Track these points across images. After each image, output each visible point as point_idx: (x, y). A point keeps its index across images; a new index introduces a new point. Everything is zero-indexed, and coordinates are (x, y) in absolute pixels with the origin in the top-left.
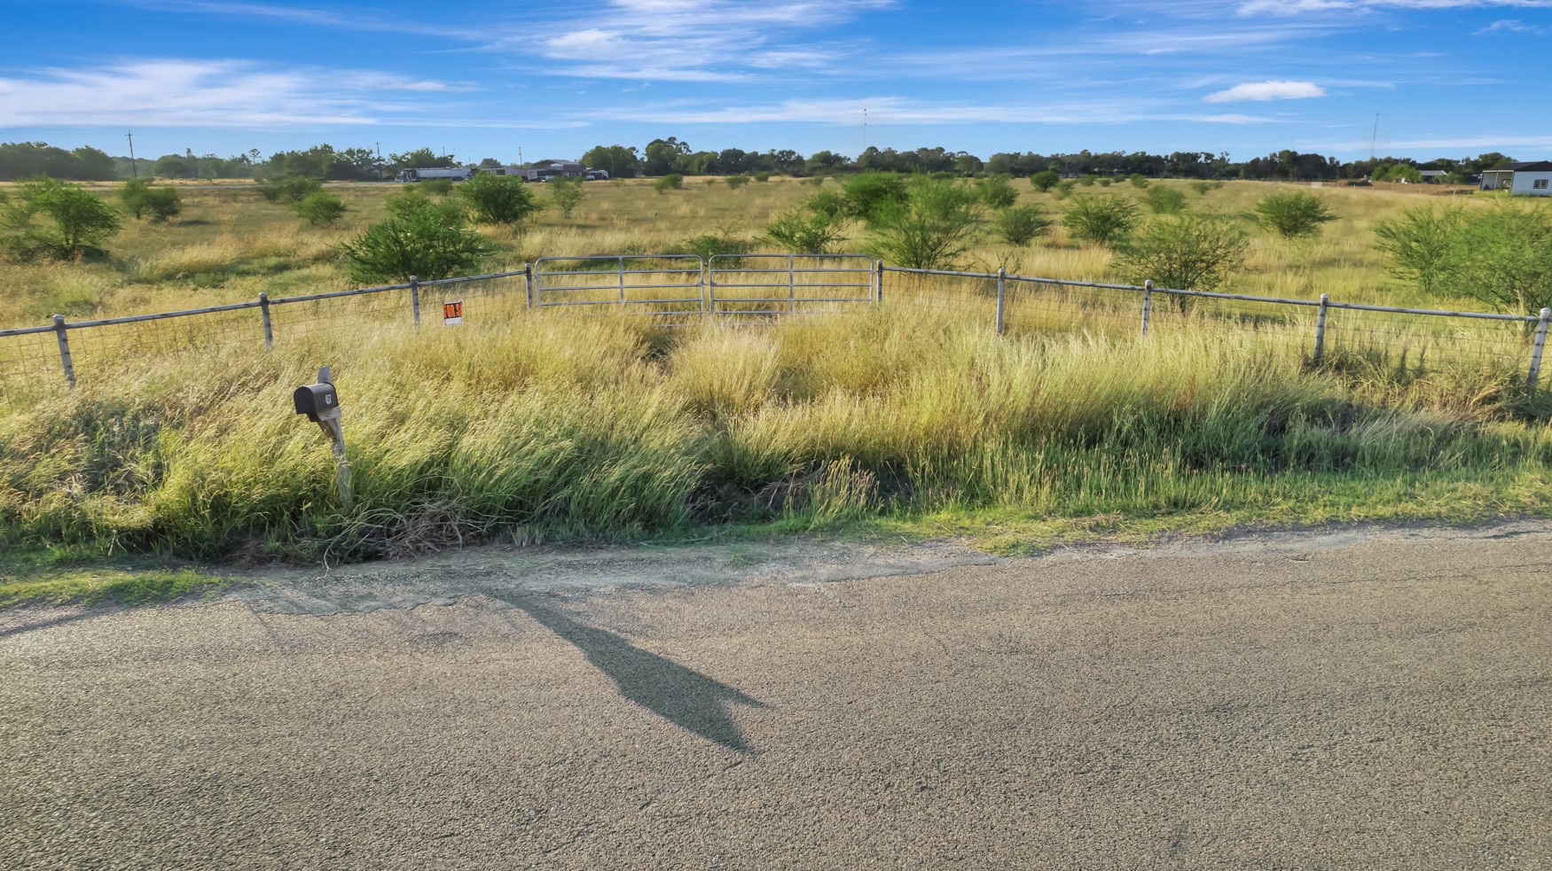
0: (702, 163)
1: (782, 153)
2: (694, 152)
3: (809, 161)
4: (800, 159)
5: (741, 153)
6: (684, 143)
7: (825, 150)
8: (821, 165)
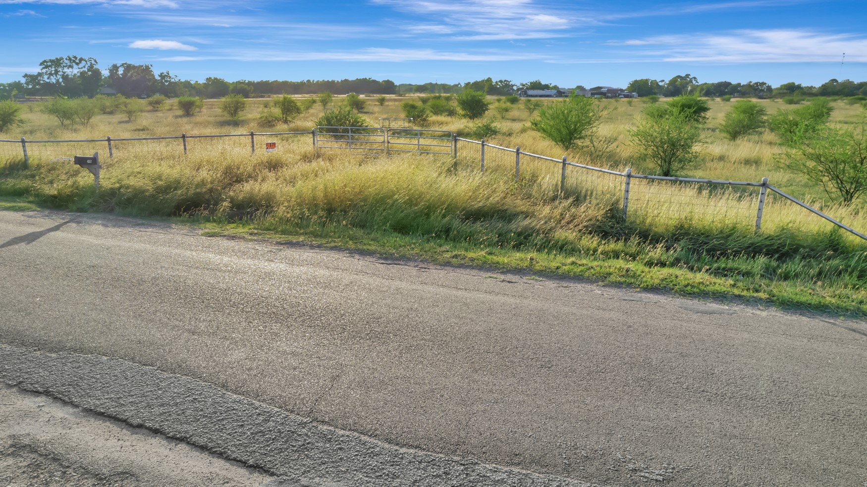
0: (702, 90)
1: (757, 83)
2: (700, 83)
3: (777, 89)
4: (769, 88)
5: (730, 84)
6: (695, 78)
7: (791, 82)
8: (785, 91)
